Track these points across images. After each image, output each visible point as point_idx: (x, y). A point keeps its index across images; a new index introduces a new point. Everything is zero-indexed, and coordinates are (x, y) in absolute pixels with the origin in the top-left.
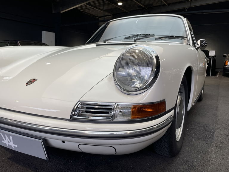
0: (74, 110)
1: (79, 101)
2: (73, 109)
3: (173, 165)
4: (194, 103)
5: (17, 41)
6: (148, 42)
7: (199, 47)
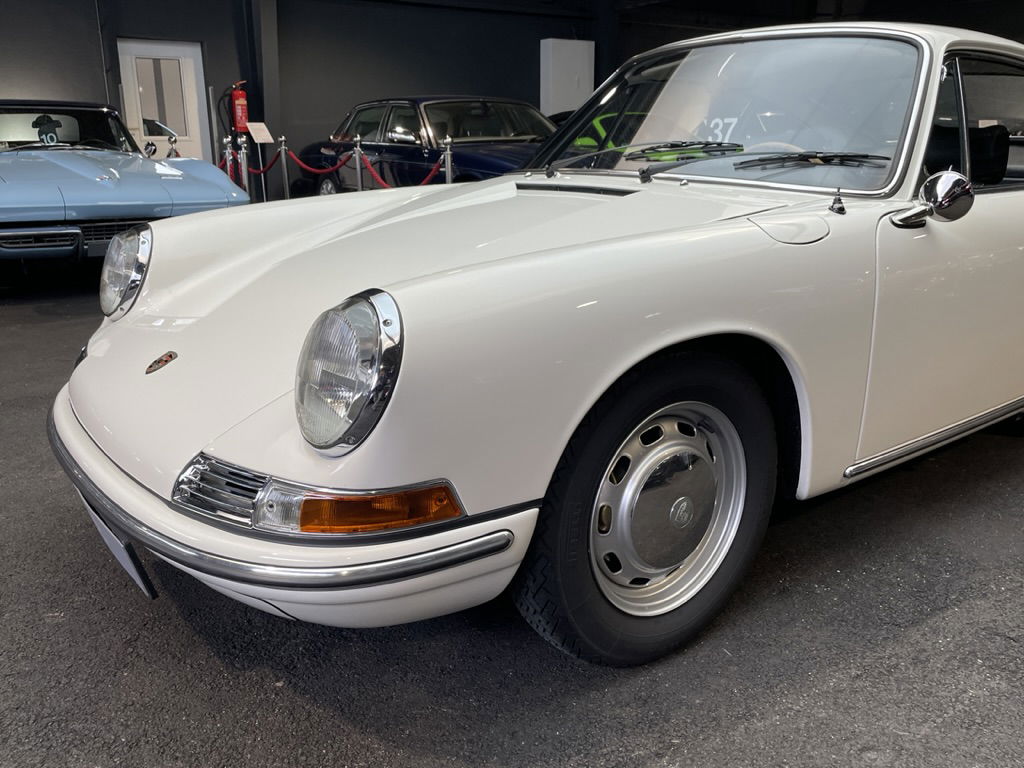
3: (592, 694)
5: (415, 103)
6: (690, 184)
7: (930, 213)
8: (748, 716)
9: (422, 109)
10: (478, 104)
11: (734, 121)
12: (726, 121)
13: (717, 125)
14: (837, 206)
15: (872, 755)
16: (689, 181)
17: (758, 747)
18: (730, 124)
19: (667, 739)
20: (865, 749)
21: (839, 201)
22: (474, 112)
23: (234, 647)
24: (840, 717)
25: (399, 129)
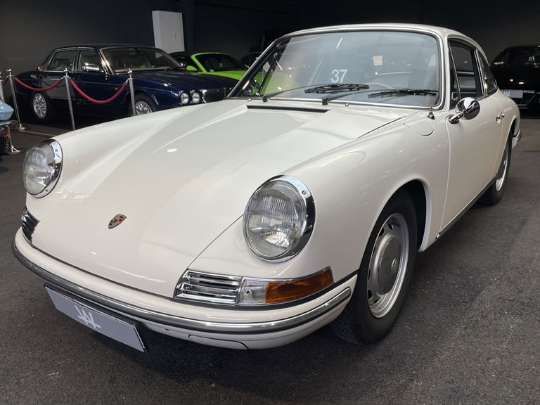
0: (181, 280)
1: (188, 269)
2: (181, 278)
3: (365, 359)
4: (440, 233)
5: (97, 49)
6: (350, 106)
7: (461, 116)
8: (435, 355)
9: (102, 53)
10: (133, 49)
11: (346, 71)
12: (341, 71)
13: (336, 73)
14: (431, 116)
15: (492, 361)
16: (349, 104)
17: (448, 367)
18: (344, 72)
19: (410, 372)
20: (489, 359)
21: (432, 113)
22: (131, 54)
23: (174, 371)
24: (470, 347)
25: (87, 64)
